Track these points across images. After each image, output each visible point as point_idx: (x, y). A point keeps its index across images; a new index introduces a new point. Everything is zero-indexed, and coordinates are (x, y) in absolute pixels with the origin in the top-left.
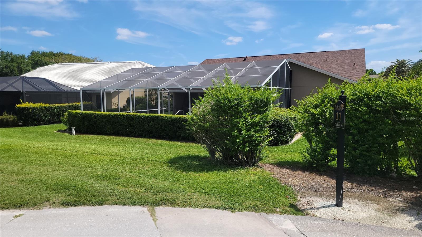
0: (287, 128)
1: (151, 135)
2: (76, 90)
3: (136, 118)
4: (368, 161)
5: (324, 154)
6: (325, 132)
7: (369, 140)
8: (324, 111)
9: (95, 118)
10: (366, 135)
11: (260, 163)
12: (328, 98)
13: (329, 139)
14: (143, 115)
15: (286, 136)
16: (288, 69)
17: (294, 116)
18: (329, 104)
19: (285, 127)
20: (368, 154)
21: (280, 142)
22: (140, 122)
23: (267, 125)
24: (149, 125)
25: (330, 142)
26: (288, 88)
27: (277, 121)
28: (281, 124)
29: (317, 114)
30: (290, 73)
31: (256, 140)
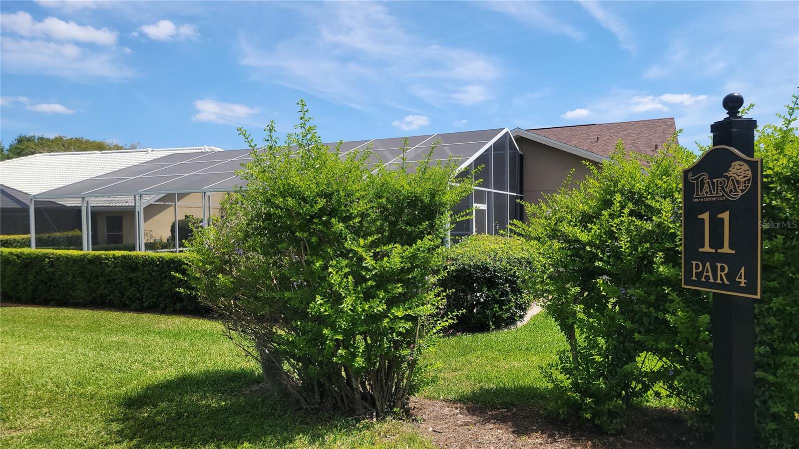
0: (509, 286)
1: (178, 306)
2: (60, 206)
3: (144, 263)
4: (770, 403)
5: (616, 375)
6: (613, 300)
7: (769, 329)
8: (611, 235)
9: (52, 264)
10: (756, 311)
11: (414, 400)
12: (622, 192)
13: (632, 323)
14: (160, 257)
15: (507, 305)
16: (514, 151)
17: (526, 255)
18: (626, 211)
19: (504, 284)
20: (771, 378)
21: (492, 321)
22: (154, 274)
23: (432, 279)
24: (174, 281)
25: (636, 334)
26: (515, 194)
27: (483, 267)
28: (495, 274)
29: (590, 243)
30: (519, 163)
31: (392, 330)
